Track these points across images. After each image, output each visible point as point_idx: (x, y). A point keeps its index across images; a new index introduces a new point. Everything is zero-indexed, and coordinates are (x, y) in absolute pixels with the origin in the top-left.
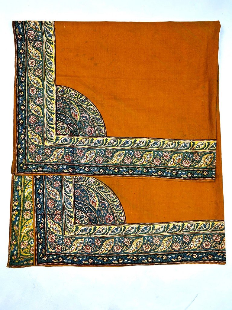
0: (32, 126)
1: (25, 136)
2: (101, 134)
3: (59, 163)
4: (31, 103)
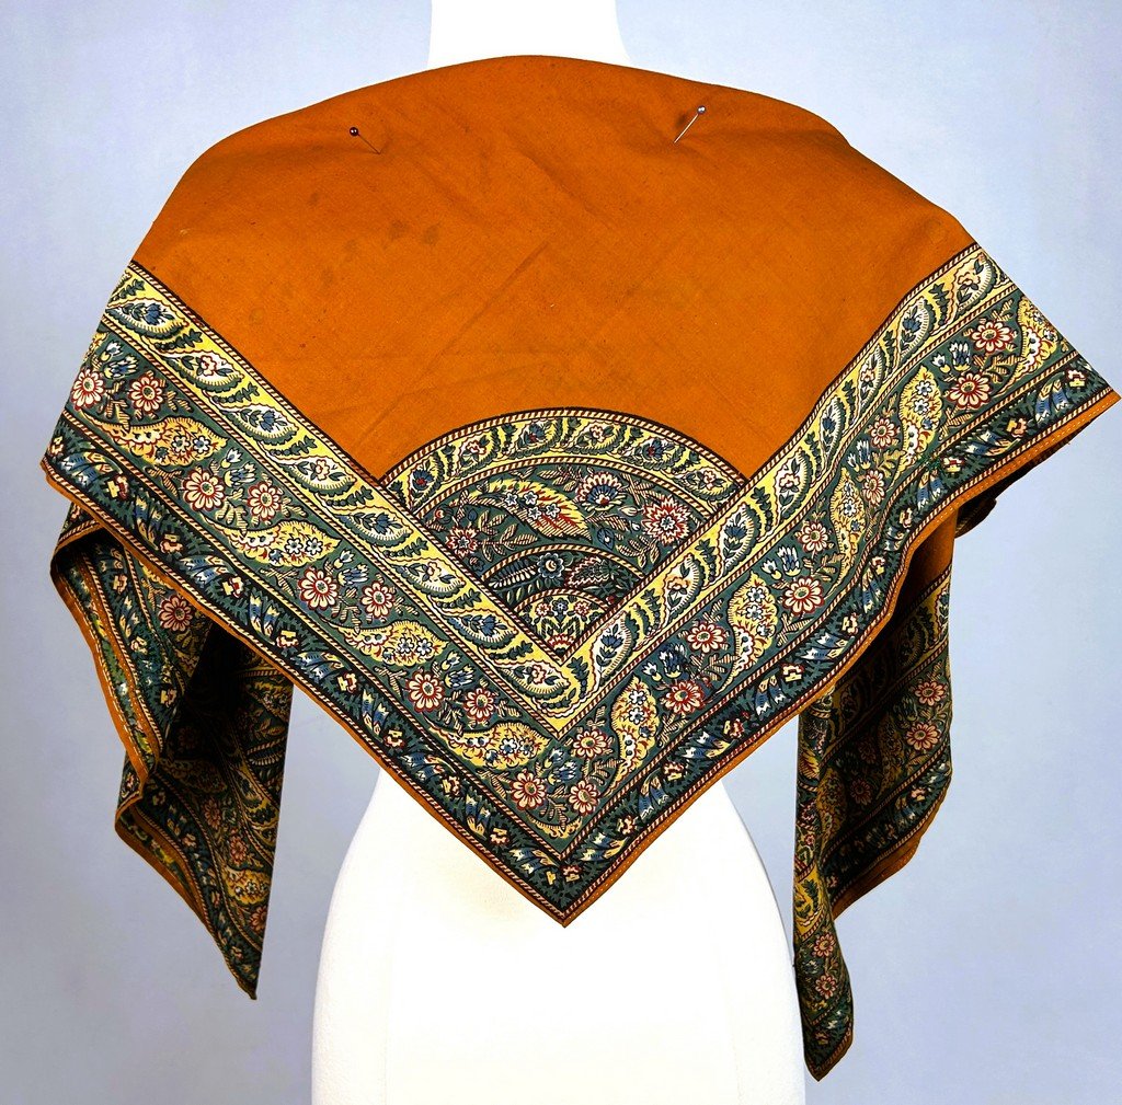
0: (447, 719)
1: (459, 774)
2: (716, 490)
3: (669, 744)
4: (360, 638)
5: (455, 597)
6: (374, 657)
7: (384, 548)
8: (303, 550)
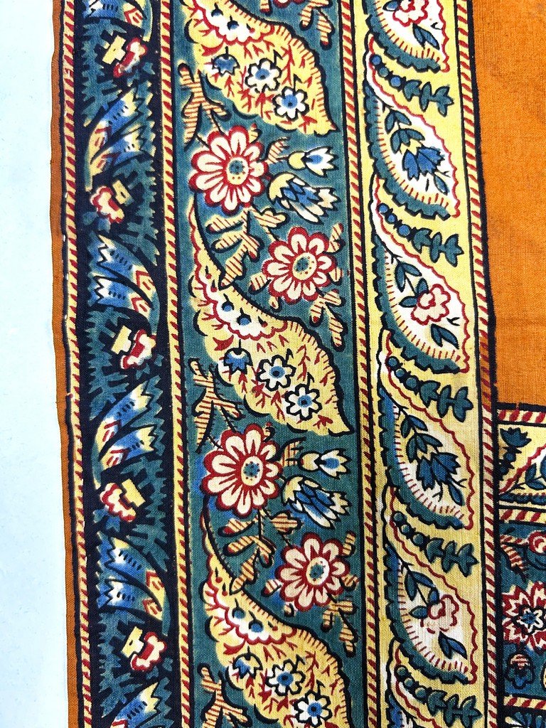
5: (437, 685)
6: (220, 650)
7: (402, 508)
8: (282, 391)
